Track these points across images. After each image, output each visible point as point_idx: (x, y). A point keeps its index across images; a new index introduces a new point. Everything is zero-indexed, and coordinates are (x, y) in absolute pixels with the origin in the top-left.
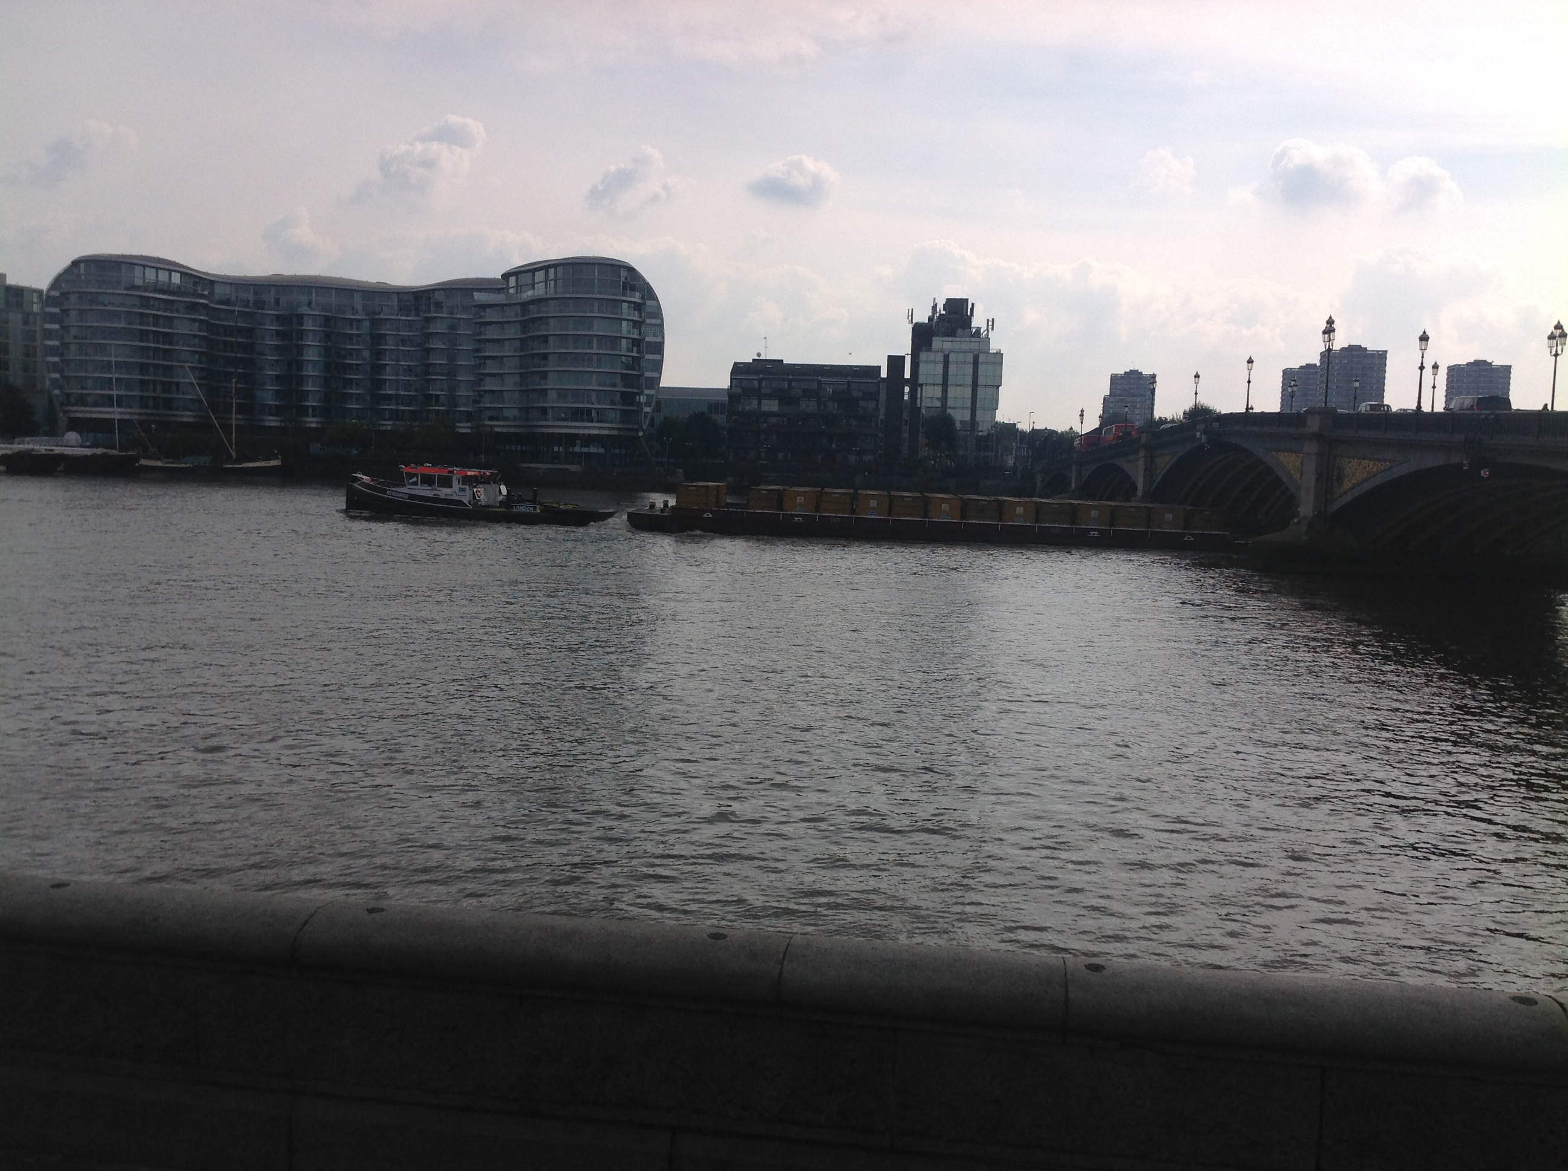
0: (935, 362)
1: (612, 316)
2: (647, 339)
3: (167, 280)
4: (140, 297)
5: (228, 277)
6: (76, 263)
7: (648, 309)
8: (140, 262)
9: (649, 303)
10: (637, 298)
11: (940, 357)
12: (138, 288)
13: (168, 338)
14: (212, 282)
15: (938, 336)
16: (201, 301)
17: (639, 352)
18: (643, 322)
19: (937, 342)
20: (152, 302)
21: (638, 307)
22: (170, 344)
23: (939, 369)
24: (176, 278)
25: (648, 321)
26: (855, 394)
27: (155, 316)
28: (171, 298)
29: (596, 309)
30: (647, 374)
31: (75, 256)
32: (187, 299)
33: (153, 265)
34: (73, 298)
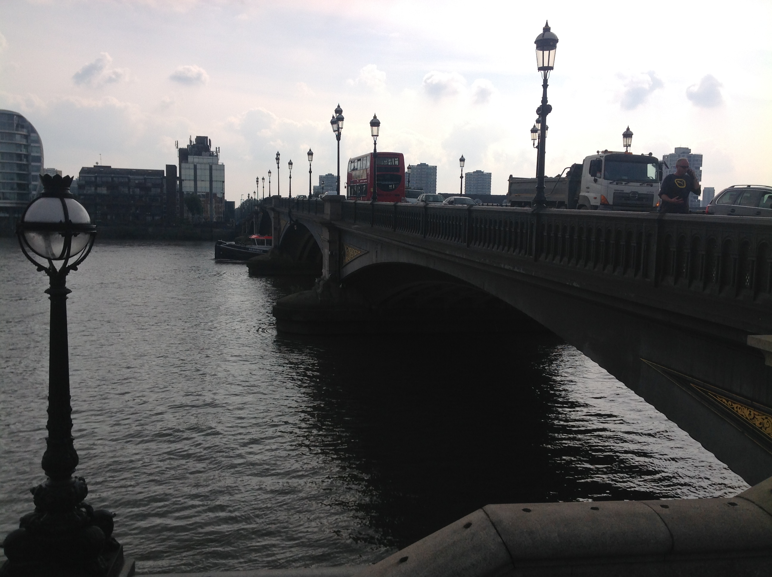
0: (190, 168)
1: (10, 142)
2: (33, 154)
7: (32, 138)
9: (32, 135)
10: (24, 132)
11: (192, 166)
15: (191, 155)
17: (27, 161)
18: (29, 145)
19: (190, 158)
21: (26, 137)
23: (192, 172)
25: (32, 145)
26: (149, 185)
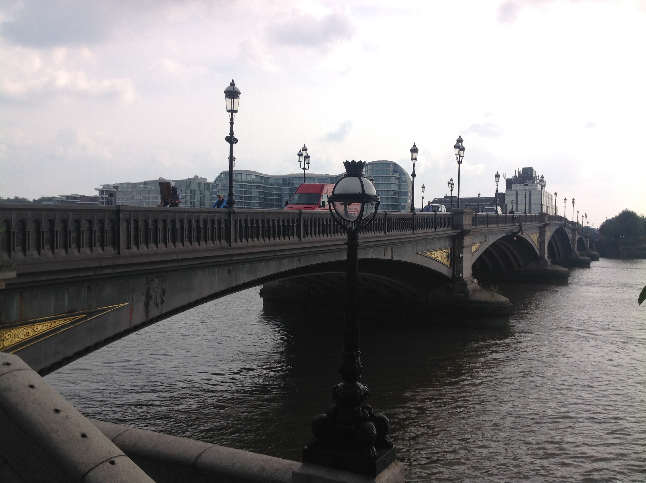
0: (512, 195)
1: (387, 183)
2: (402, 191)
3: (250, 178)
4: (240, 185)
5: (274, 176)
6: (221, 174)
7: (403, 179)
8: (240, 173)
9: (403, 176)
10: (397, 175)
11: (514, 193)
12: (239, 181)
13: (250, 198)
14: (268, 178)
15: (514, 184)
16: (261, 185)
17: (398, 196)
18: (401, 184)
19: (514, 186)
20: (244, 186)
21: (399, 179)
22: (251, 200)
23: (514, 198)
24: (253, 177)
25: (402, 184)
27: (245, 191)
28: (250, 184)
29: (381, 180)
30: (402, 204)
31: (221, 172)
32: (256, 185)
33: (245, 173)
34: (220, 185)
